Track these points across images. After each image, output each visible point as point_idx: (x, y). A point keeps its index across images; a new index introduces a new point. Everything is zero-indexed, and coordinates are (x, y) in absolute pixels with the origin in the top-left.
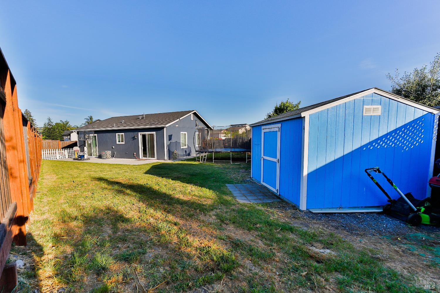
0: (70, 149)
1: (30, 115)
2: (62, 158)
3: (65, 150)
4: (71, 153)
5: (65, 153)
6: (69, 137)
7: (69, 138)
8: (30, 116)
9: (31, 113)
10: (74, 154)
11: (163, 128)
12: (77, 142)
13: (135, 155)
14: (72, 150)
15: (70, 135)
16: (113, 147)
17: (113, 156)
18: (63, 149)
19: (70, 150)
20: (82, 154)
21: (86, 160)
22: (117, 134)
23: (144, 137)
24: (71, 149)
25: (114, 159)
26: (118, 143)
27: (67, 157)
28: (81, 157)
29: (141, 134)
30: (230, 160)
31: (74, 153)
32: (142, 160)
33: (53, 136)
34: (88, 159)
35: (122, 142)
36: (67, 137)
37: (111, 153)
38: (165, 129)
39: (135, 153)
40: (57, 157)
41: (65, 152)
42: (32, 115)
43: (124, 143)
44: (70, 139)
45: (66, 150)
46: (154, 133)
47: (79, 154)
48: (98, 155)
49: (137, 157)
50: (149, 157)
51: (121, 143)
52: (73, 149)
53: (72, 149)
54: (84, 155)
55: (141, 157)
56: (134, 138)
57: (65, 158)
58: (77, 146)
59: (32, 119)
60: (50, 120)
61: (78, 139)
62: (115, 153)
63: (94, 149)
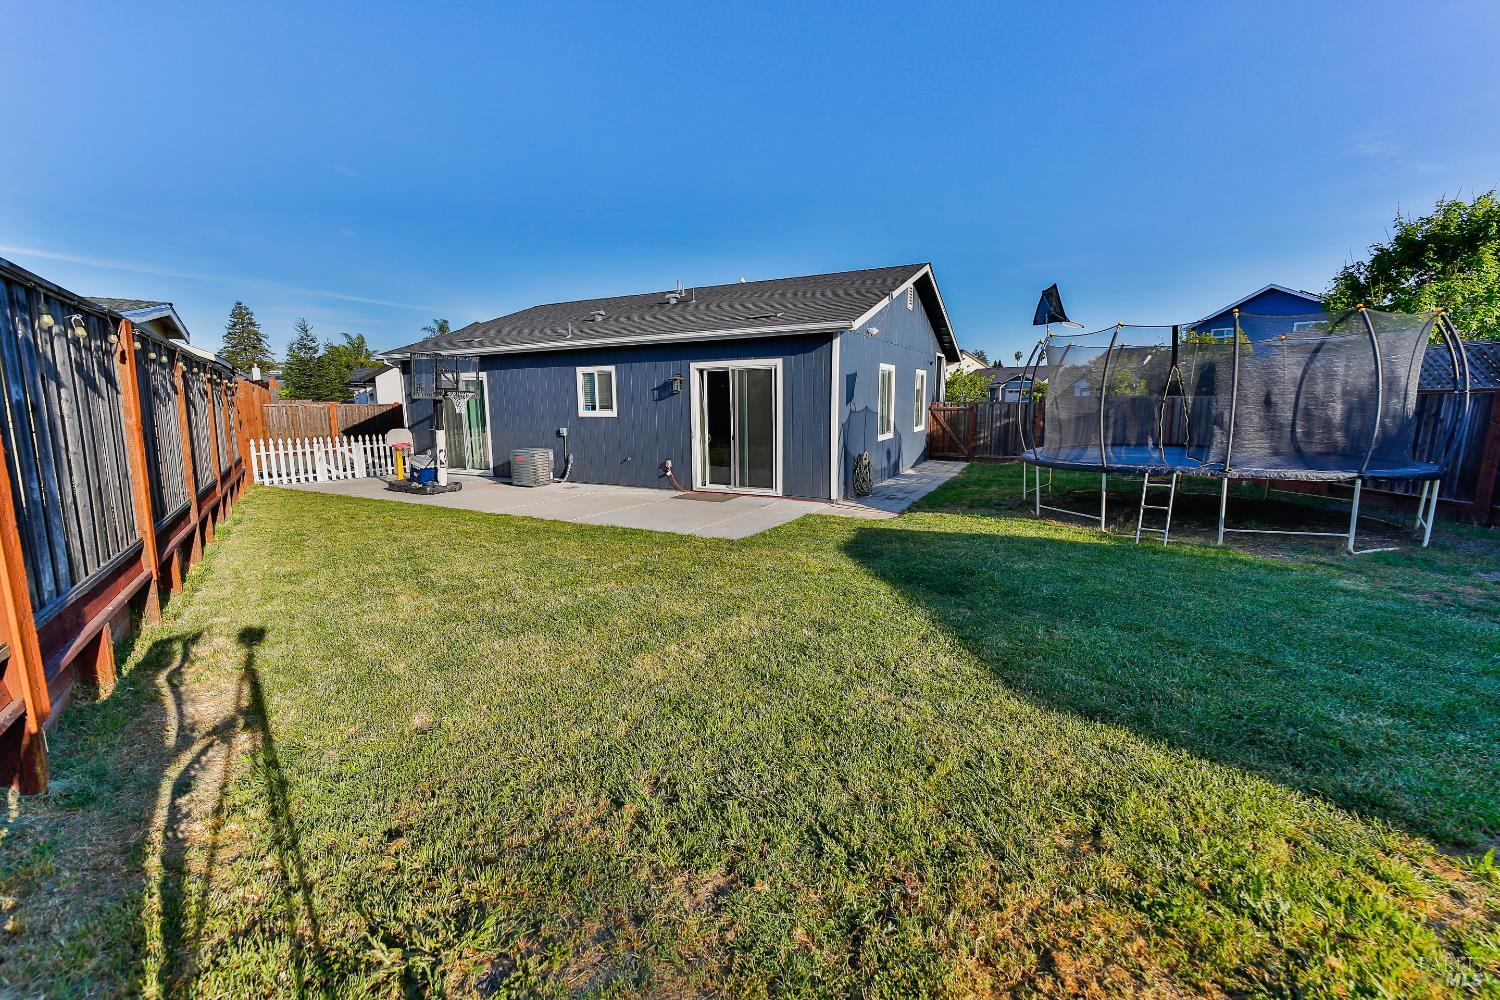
0: (374, 437)
1: (250, 319)
2: (342, 477)
3: (353, 443)
4: (376, 454)
5: (354, 456)
6: (369, 389)
7: (371, 395)
8: (253, 325)
9: (252, 314)
10: (389, 460)
11: (826, 338)
12: (401, 406)
13: (669, 473)
14: (381, 442)
15: (372, 381)
16: (564, 431)
17: (560, 474)
18: (345, 439)
19: (375, 442)
20: (423, 462)
21: (443, 490)
22: (580, 371)
23: (718, 384)
24: (378, 440)
25: (564, 484)
26: (583, 413)
27: (360, 472)
28: (423, 480)
29: (701, 371)
30: (1348, 532)
31: (388, 453)
32: (703, 495)
33: (317, 387)
34: (455, 487)
35: (602, 407)
36: (362, 390)
37: (552, 458)
38: (836, 343)
39: (669, 464)
40: (318, 474)
41: (350, 451)
42: (256, 319)
43: (613, 413)
44: (373, 395)
45: (357, 441)
46: (777, 363)
47: (414, 463)
48: (491, 466)
49: (680, 480)
50: (742, 484)
51: (599, 413)
52: (384, 440)
53: (380, 437)
54: (436, 469)
55: (697, 484)
56: (666, 390)
57: (353, 475)
58: (403, 427)
59: (256, 334)
60: (305, 331)
61: (409, 395)
62: (571, 457)
63: (475, 437)
